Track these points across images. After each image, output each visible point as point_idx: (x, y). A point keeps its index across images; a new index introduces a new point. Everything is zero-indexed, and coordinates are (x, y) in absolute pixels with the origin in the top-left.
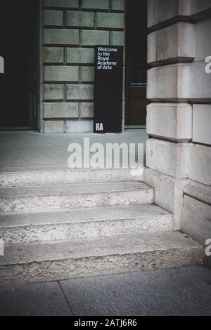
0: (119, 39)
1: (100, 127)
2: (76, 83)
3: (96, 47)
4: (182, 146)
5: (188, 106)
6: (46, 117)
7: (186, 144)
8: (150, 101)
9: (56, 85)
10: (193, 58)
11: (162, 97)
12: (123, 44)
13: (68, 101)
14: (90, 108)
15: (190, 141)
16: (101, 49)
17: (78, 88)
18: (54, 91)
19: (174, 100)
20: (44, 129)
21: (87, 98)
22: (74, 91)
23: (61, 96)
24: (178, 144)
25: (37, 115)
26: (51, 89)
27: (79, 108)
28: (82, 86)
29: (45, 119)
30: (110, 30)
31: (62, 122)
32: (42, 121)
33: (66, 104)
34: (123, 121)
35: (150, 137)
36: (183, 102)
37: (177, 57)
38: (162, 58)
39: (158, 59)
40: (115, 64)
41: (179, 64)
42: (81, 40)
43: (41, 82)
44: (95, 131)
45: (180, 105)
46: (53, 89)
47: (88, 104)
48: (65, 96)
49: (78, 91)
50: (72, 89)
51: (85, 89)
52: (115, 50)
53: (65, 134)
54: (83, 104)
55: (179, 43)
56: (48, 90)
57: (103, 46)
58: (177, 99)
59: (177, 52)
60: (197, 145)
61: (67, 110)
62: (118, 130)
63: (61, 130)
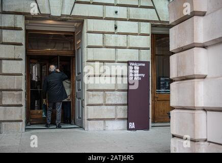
0: (146, 56)
1: (132, 125)
2: (113, 90)
3: (128, 63)
4: (199, 144)
5: (204, 112)
6: (89, 118)
7: (202, 143)
8: (173, 108)
9: (97, 92)
10: (207, 75)
11: (182, 105)
12: (149, 60)
13: (106, 105)
14: (124, 110)
15: (206, 140)
16: (133, 64)
17: (115, 95)
18: (95, 97)
19: (192, 108)
20: (88, 127)
21: (121, 103)
22: (112, 97)
23: (101, 102)
24: (196, 143)
25: (82, 116)
26: (93, 96)
27: (116, 110)
28: (118, 93)
29: (89, 120)
30: (139, 49)
31: (102, 122)
32: (86, 121)
33: (105, 107)
34: (150, 120)
35: (174, 136)
36: (199, 110)
37: (194, 75)
38: (181, 75)
39: (179, 76)
40: (143, 75)
41: (196, 80)
42: (116, 57)
43: (86, 90)
44: (128, 129)
45: (197, 112)
46: (95, 95)
47: (123, 107)
48: (105, 101)
49: (114, 97)
50: (110, 95)
51: (120, 95)
52: (144, 65)
53: (105, 132)
54: (119, 107)
55: (195, 64)
56: (91, 97)
57: (134, 62)
58: (194, 107)
59: (193, 70)
60: (211, 144)
61: (106, 112)
62: (146, 128)
63: (102, 128)
